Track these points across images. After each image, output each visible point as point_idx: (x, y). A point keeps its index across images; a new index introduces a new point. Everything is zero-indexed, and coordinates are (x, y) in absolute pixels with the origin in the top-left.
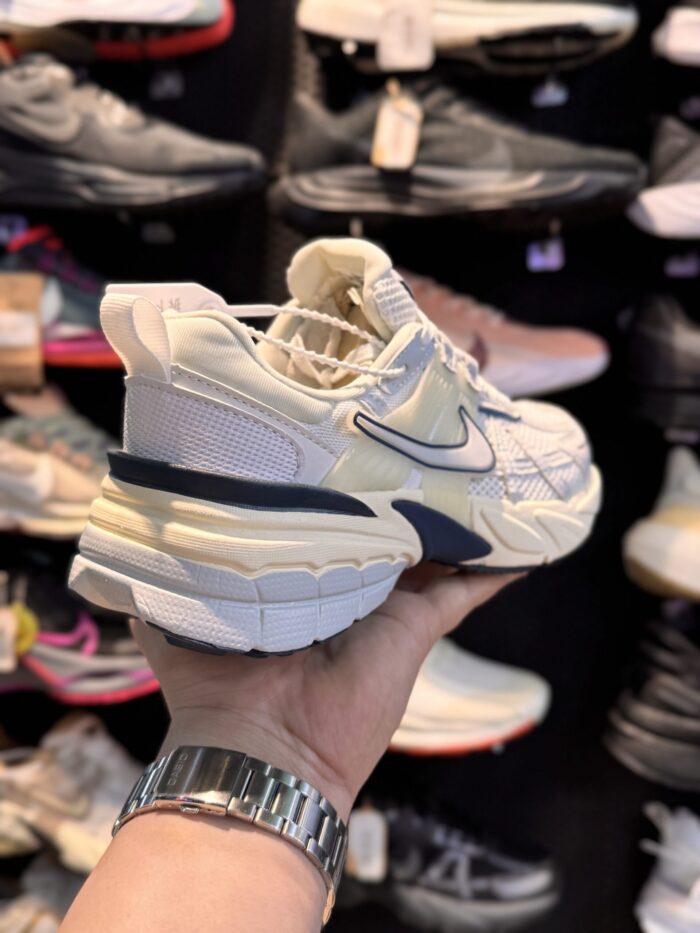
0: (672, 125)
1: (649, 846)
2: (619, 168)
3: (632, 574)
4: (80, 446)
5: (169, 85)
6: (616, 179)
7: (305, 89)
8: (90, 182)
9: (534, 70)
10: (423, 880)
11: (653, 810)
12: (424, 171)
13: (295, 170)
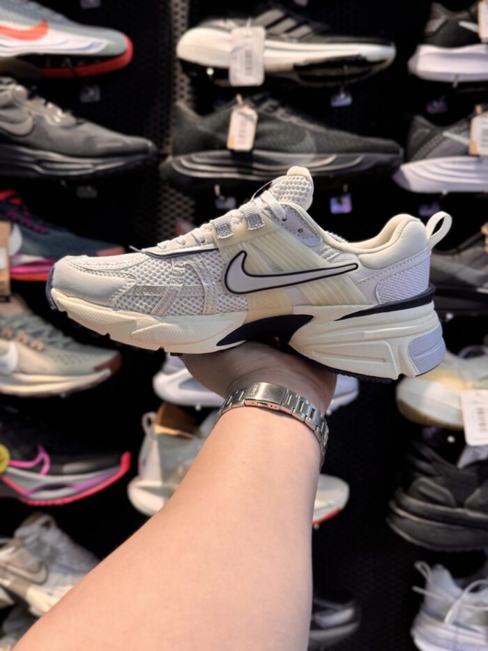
0: (420, 120)
1: (417, 589)
2: (385, 150)
3: (402, 411)
4: (36, 335)
5: (92, 95)
6: (384, 157)
7: (182, 97)
8: (40, 162)
9: (331, 84)
11: (419, 566)
12: (257, 153)
13: (176, 153)
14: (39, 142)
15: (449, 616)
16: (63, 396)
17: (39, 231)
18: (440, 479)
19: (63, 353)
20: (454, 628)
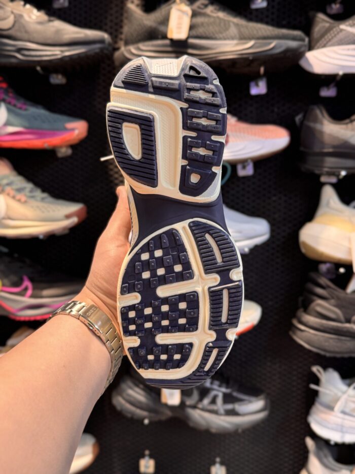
0: (321, 16)
1: (313, 386)
2: (294, 39)
3: (303, 250)
4: (19, 190)
5: (62, 2)
6: (293, 44)
7: (132, 2)
8: (19, 50)
10: (200, 406)
11: (315, 369)
12: (191, 41)
13: (127, 43)
14: (18, 35)
15: (338, 407)
16: (41, 237)
17: (20, 108)
18: (333, 301)
19: (41, 204)
20: (341, 415)
